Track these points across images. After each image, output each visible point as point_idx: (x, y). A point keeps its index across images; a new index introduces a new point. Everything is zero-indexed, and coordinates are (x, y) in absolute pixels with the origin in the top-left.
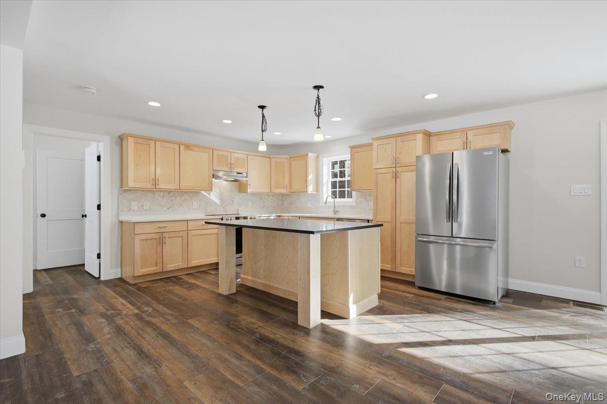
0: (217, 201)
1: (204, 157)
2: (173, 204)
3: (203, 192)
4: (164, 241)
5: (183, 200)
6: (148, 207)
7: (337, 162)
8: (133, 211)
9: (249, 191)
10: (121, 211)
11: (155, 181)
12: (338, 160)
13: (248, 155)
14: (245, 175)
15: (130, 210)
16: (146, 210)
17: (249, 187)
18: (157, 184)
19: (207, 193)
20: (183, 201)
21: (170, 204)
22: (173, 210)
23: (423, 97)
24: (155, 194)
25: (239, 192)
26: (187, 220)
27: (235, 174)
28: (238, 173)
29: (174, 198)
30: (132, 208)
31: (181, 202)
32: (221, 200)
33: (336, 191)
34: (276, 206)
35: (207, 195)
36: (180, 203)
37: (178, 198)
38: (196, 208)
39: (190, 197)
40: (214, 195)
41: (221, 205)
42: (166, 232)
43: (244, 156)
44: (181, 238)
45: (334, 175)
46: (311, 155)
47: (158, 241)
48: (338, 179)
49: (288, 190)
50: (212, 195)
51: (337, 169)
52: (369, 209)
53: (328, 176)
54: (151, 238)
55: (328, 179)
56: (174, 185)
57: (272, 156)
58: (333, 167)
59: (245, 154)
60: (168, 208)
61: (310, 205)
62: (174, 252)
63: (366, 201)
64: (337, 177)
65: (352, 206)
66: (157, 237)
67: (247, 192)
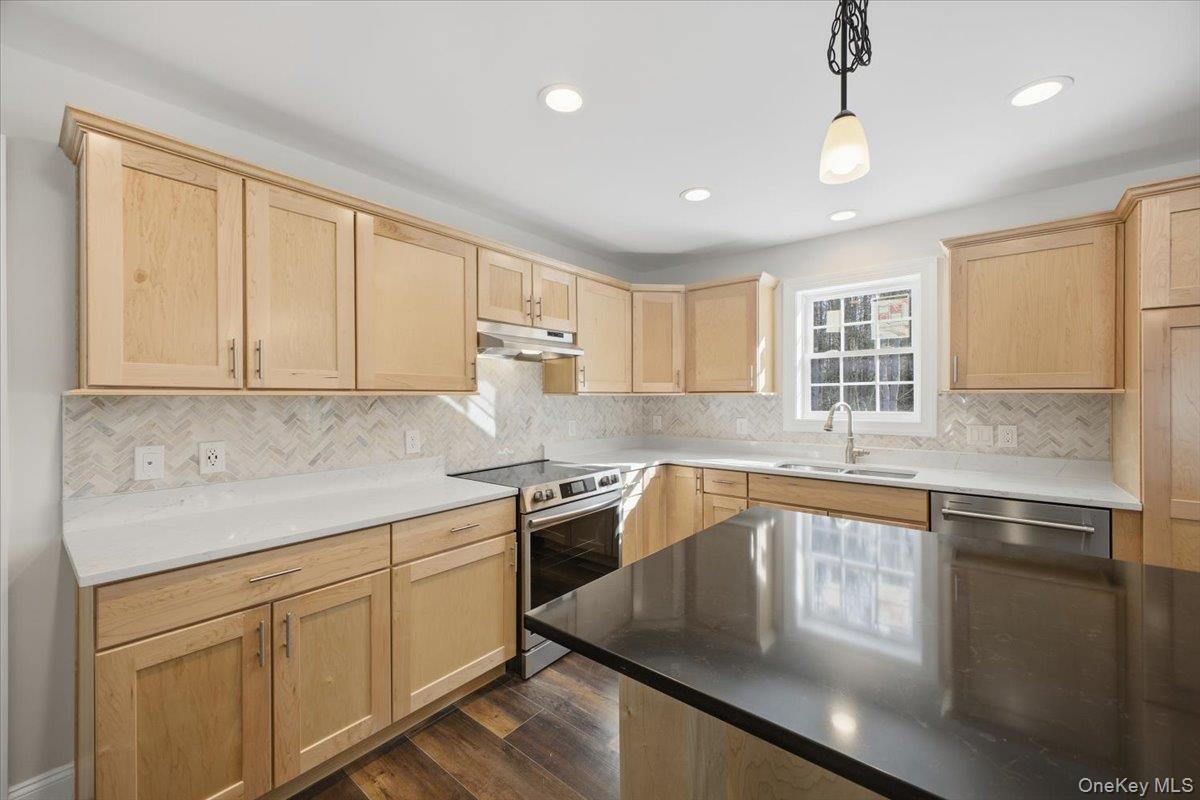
0: (489, 426)
1: (449, 268)
2: (332, 444)
3: (446, 398)
4: (280, 640)
5: (369, 427)
6: (220, 466)
7: (838, 301)
8: (148, 486)
9: (581, 388)
10: (77, 495)
11: (246, 356)
12: (842, 297)
13: (577, 275)
14: (568, 338)
15: (128, 485)
16: (213, 479)
17: (580, 377)
18: (251, 367)
19: (460, 402)
20: (368, 431)
21: (321, 446)
22: (331, 468)
24: (254, 410)
25: (546, 390)
26: (390, 523)
27: (542, 335)
28: (550, 334)
29: (333, 420)
30: (139, 476)
32: (501, 421)
33: (838, 388)
34: (631, 429)
35: (460, 408)
36: (359, 439)
37: (354, 419)
38: (417, 450)
39: (396, 415)
40: (476, 404)
41: (497, 436)
42: (293, 595)
43: (567, 280)
44: (364, 606)
45: (822, 342)
46: (766, 279)
47: (249, 651)
48: (841, 354)
49: (682, 385)
50: (471, 405)
51: (836, 322)
52: (1003, 452)
53: (805, 344)
54: (206, 644)
55: (804, 352)
56: (334, 373)
57: (635, 286)
58: (819, 318)
59: (571, 273)
60: (313, 462)
61: (743, 427)
62: (330, 679)
63: (986, 423)
64: (838, 348)
65: (913, 439)
66: (240, 632)
67: (576, 393)
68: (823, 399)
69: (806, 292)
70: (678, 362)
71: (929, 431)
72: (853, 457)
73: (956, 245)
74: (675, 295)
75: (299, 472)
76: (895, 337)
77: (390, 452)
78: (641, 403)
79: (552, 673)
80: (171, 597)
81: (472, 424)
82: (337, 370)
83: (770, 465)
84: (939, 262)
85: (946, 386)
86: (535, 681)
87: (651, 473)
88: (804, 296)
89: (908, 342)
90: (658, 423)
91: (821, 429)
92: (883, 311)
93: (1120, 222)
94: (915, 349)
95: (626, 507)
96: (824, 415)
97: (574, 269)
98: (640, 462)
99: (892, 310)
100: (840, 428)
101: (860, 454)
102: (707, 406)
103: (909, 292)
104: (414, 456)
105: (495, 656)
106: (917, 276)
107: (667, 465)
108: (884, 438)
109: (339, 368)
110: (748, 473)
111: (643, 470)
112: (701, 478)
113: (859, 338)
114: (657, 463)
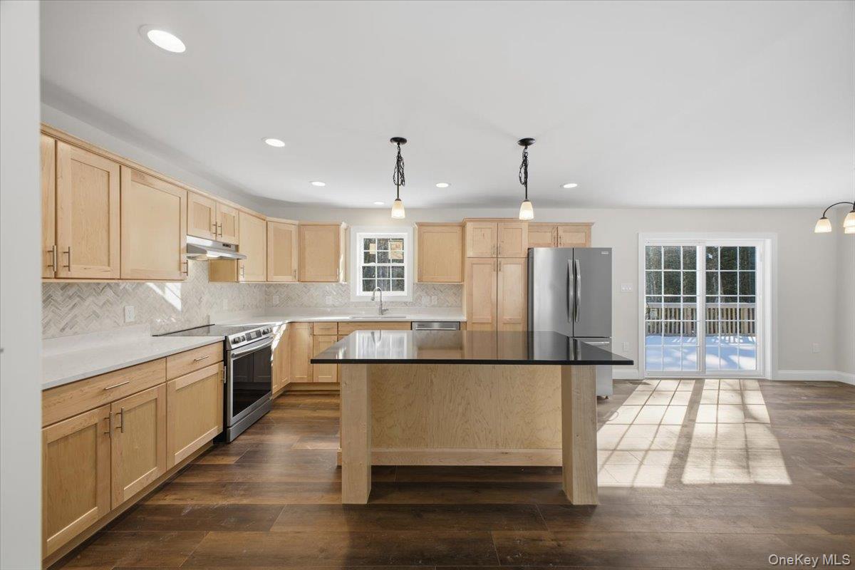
0: (178, 304)
2: (76, 316)
3: (151, 284)
4: (115, 425)
5: (101, 304)
9: (241, 278)
11: (57, 257)
12: (376, 238)
13: (239, 210)
14: (234, 247)
17: (241, 272)
18: (62, 264)
19: (159, 287)
20: (101, 307)
21: (68, 318)
22: (76, 333)
23: (561, 186)
25: (211, 280)
26: (166, 357)
27: (220, 245)
28: (224, 244)
31: (98, 311)
32: (184, 300)
33: (375, 280)
35: (159, 291)
36: (94, 312)
37: (91, 299)
38: (132, 320)
39: (118, 296)
40: (169, 289)
41: (182, 309)
42: (121, 399)
43: (234, 213)
44: (153, 405)
45: (368, 257)
46: (344, 225)
47: (100, 431)
48: (375, 264)
49: (297, 277)
50: (167, 291)
51: (374, 250)
52: (433, 306)
53: (360, 260)
54: (81, 427)
55: (360, 262)
56: (108, 269)
57: (268, 219)
58: (367, 247)
59: (236, 209)
60: (63, 329)
61: (329, 300)
62: (137, 447)
63: (428, 295)
64: (375, 262)
65: (405, 303)
66: (96, 420)
67: (238, 282)
68: (368, 286)
69: (361, 233)
70: (295, 265)
71: (410, 299)
72: (382, 312)
73: (421, 225)
74: (293, 226)
75: (53, 337)
76: (397, 258)
77: (115, 322)
78: (264, 288)
79: (243, 437)
80: (64, 400)
81: (166, 301)
82: (109, 265)
83: (347, 318)
84: (414, 228)
85: (416, 281)
86: (236, 442)
87: (284, 327)
88: (360, 236)
89: (401, 261)
90: (276, 300)
91: (370, 300)
92: (393, 246)
93: (463, 226)
94: (405, 264)
95: (274, 346)
96: (370, 293)
97: (239, 207)
98: (278, 321)
99: (397, 247)
100: (378, 299)
101: (385, 310)
102: (309, 290)
103: (403, 239)
104: (131, 323)
105: (214, 431)
106: (406, 234)
107: (291, 323)
108: (394, 303)
109: (111, 265)
110: (338, 323)
111: (280, 326)
112: (312, 328)
113: (383, 257)
114: (287, 322)
